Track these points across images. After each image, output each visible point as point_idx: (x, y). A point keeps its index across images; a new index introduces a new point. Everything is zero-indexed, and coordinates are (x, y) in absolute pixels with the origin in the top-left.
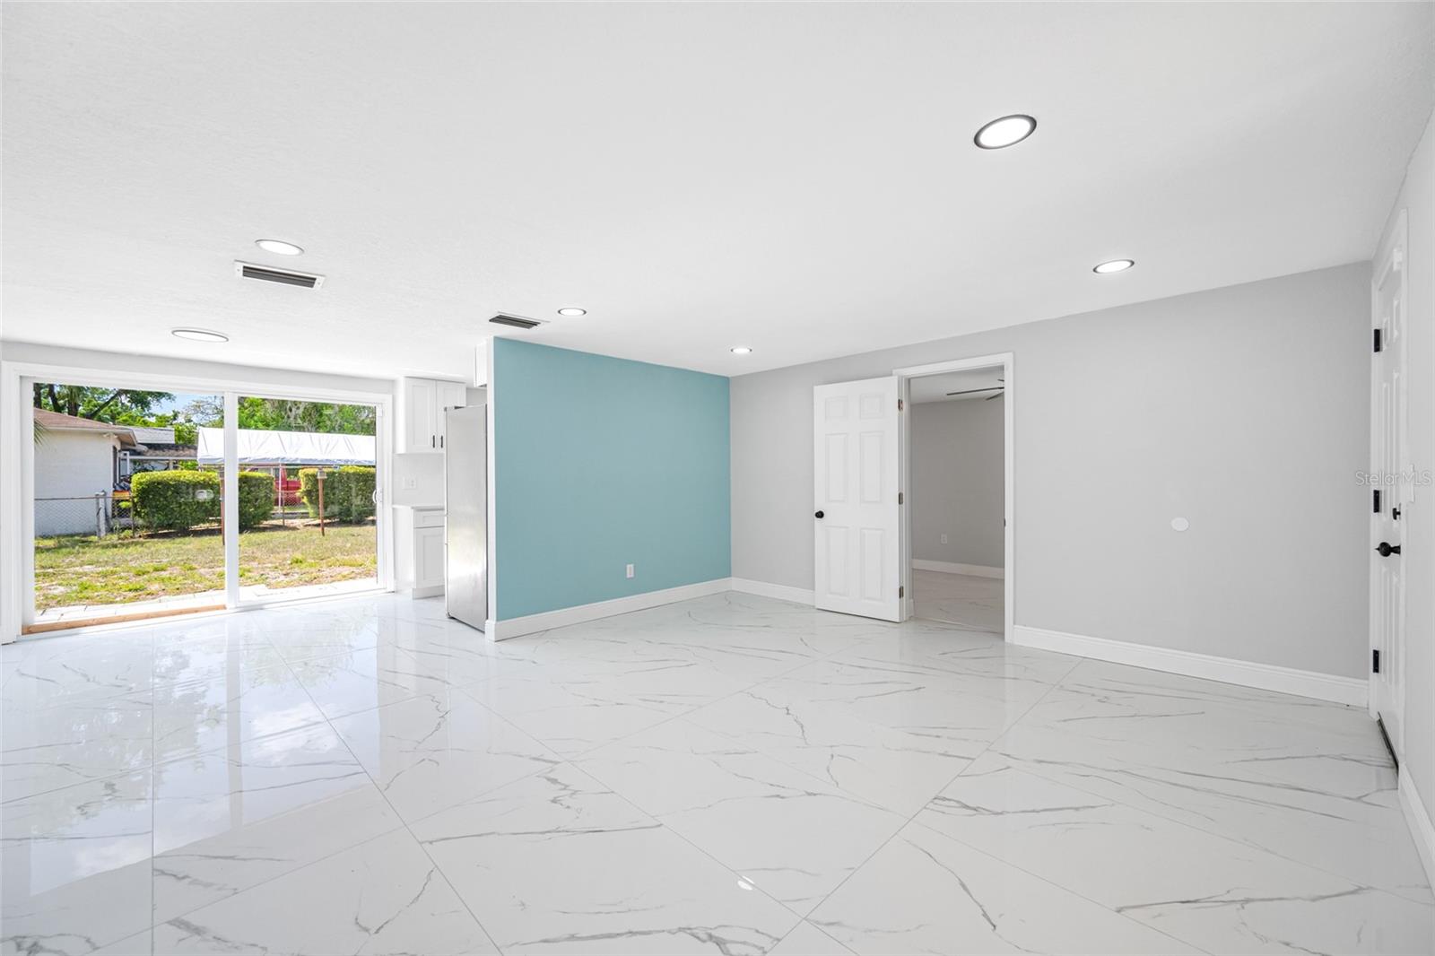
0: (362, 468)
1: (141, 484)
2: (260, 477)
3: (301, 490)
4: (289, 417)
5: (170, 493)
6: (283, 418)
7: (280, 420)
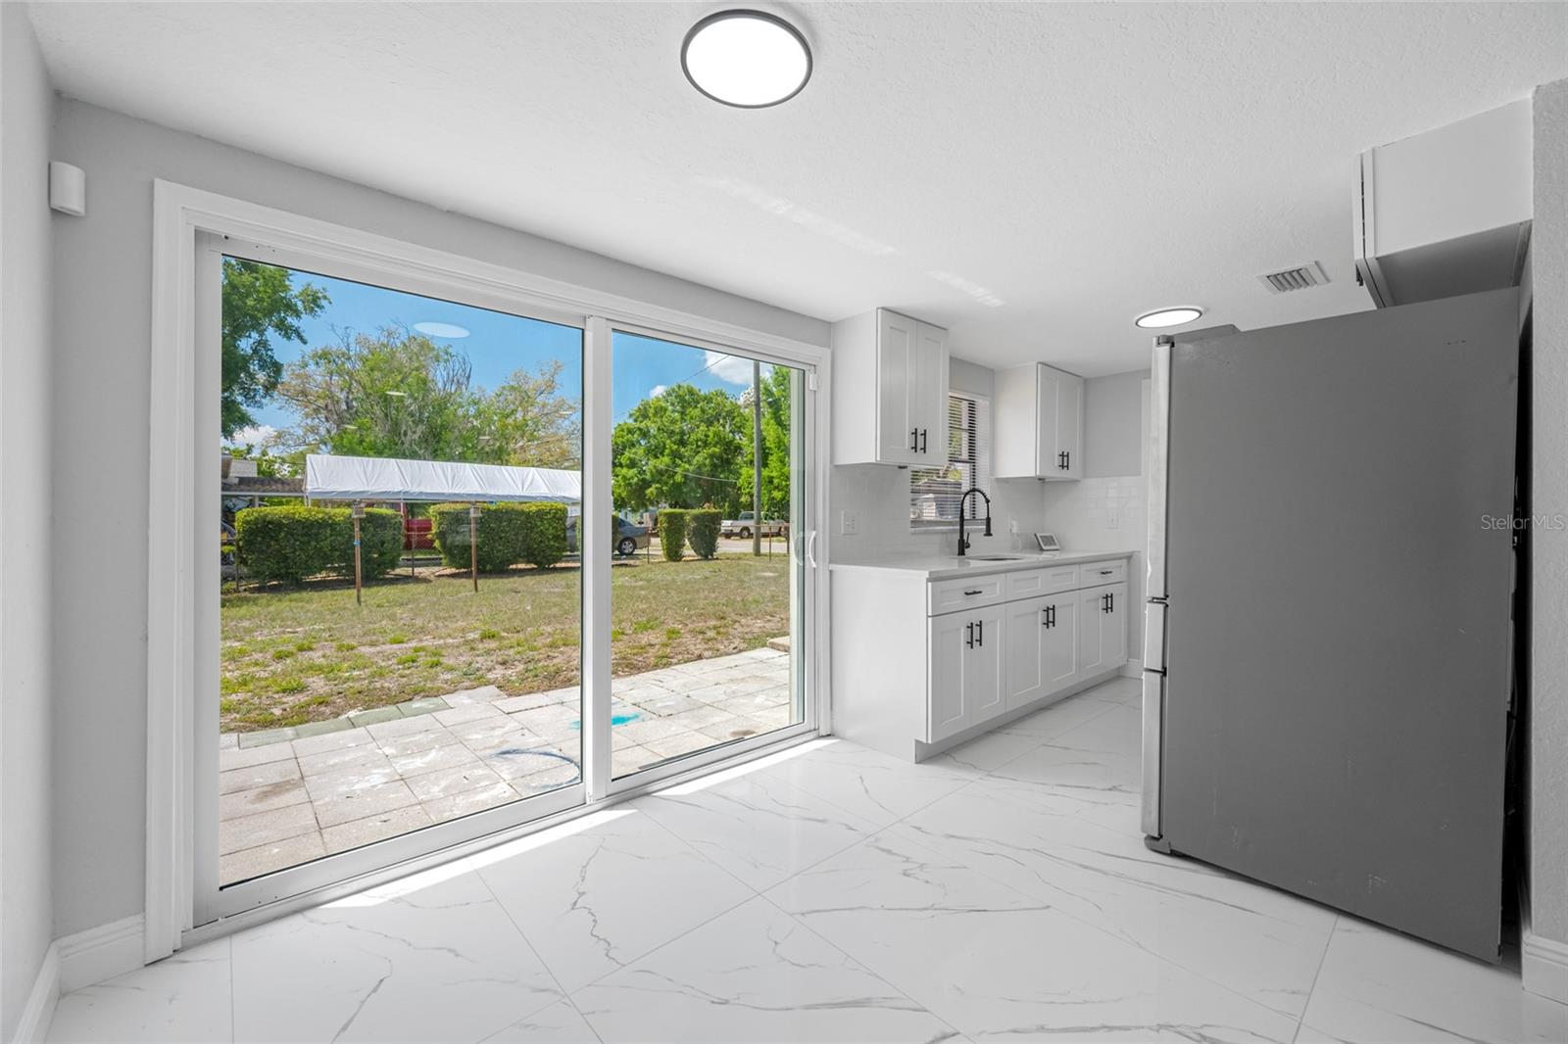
1: (247, 522)
2: (387, 515)
3: (432, 533)
4: (403, 443)
5: (283, 534)
6: (396, 444)
7: (393, 447)
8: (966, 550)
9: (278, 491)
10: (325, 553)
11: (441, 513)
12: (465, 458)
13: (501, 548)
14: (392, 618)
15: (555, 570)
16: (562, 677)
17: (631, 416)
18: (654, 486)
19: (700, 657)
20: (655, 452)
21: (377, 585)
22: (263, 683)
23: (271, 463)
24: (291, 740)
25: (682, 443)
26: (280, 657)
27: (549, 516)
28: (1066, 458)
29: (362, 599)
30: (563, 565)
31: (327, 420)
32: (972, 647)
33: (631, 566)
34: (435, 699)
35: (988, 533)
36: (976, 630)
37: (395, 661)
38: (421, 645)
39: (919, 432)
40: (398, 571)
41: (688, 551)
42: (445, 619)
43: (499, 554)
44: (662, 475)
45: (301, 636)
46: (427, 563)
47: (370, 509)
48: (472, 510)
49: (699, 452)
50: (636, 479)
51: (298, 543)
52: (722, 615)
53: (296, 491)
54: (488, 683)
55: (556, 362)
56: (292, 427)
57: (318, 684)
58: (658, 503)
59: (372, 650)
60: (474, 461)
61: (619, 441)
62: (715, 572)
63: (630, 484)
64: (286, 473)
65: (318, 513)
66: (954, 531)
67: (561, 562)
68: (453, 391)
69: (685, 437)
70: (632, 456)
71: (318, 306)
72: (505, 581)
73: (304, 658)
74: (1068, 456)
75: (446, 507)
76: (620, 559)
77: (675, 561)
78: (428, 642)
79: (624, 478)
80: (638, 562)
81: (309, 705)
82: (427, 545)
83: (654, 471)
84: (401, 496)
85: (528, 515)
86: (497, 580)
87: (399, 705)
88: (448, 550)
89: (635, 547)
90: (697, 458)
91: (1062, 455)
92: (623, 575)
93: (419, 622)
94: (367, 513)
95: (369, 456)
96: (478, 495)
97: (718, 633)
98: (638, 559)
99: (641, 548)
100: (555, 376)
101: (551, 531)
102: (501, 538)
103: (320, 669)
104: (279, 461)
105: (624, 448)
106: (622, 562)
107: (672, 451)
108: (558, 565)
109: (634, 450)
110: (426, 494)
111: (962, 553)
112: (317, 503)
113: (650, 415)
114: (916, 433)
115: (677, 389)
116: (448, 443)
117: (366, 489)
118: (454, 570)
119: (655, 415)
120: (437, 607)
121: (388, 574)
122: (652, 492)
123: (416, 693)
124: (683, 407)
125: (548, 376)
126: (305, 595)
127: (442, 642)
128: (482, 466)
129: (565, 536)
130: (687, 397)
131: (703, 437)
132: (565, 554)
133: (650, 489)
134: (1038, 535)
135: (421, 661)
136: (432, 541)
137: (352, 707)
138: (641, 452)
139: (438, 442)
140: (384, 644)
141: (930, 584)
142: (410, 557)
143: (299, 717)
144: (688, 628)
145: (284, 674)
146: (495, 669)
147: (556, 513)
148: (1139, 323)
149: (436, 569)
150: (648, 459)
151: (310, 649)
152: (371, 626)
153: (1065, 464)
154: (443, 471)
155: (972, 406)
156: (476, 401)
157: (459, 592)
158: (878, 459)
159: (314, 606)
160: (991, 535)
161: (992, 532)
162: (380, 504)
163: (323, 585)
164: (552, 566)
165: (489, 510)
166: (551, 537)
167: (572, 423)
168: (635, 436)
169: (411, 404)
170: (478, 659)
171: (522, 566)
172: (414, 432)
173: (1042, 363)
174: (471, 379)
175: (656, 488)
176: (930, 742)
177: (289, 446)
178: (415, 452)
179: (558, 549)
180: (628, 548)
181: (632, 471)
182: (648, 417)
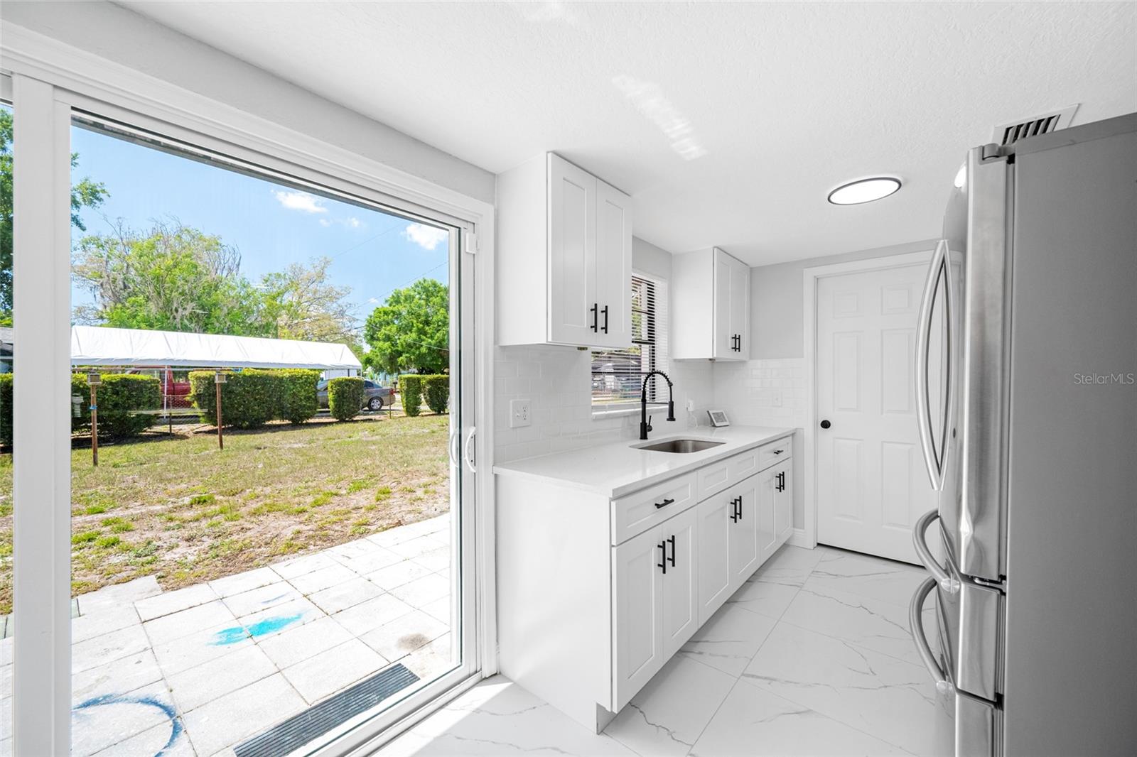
0: (259, 371)
2: (143, 381)
3: (191, 395)
4: (174, 318)
6: (169, 318)
7: (166, 321)
8: (649, 433)
11: (198, 378)
13: (256, 408)
15: (308, 425)
16: (245, 555)
17: (386, 301)
18: (404, 355)
19: (399, 524)
20: (406, 329)
25: (427, 323)
27: (301, 381)
28: (738, 340)
30: (317, 421)
31: (103, 296)
32: (664, 572)
33: (376, 421)
35: (671, 418)
36: (669, 546)
38: (118, 516)
39: (599, 309)
40: (156, 429)
41: (424, 407)
43: (255, 413)
44: (412, 347)
46: (185, 420)
48: (217, 377)
49: (440, 330)
50: (390, 350)
52: (435, 471)
54: (151, 572)
55: (325, 258)
58: (409, 368)
60: (240, 334)
61: (377, 320)
62: (443, 426)
63: (385, 354)
66: (635, 414)
67: (315, 418)
68: (224, 276)
69: (430, 319)
70: (387, 332)
71: (97, 199)
72: (257, 436)
74: (739, 338)
75: (201, 373)
76: (368, 414)
77: (412, 416)
78: (133, 509)
79: (380, 349)
80: (382, 417)
83: (404, 344)
84: (166, 363)
85: (281, 380)
89: (382, 404)
90: (438, 334)
91: (735, 338)
92: (363, 430)
95: (140, 329)
96: (240, 363)
97: (426, 492)
98: (384, 414)
99: (387, 405)
100: (325, 269)
101: (304, 393)
102: (256, 399)
105: (381, 325)
106: (368, 417)
107: (418, 329)
108: (311, 421)
109: (389, 328)
110: (191, 361)
111: (644, 436)
113: (402, 301)
114: (595, 310)
115: (422, 282)
116: (219, 317)
117: (130, 357)
118: (210, 428)
119: (406, 300)
121: (145, 431)
122: (403, 360)
124: (427, 296)
125: (318, 269)
127: (145, 510)
128: (247, 338)
129: (316, 397)
130: (430, 289)
131: (442, 318)
132: (317, 411)
133: (401, 358)
134: (711, 412)
136: (191, 402)
138: (394, 329)
139: (208, 318)
140: (80, 514)
141: (613, 504)
144: (401, 486)
146: (178, 546)
147: (308, 378)
148: (832, 199)
149: (197, 425)
150: (400, 335)
153: (737, 347)
155: (651, 287)
156: (246, 285)
157: (206, 450)
158: (550, 340)
160: (674, 420)
161: (675, 417)
162: (140, 370)
164: (304, 422)
165: (244, 375)
166: (302, 398)
167: (339, 306)
168: (390, 317)
169: (182, 284)
171: (278, 422)
172: (185, 309)
173: (718, 248)
174: (240, 267)
175: (406, 357)
176: (614, 708)
178: (186, 326)
179: (310, 408)
180: (376, 405)
181: (387, 343)
182: (400, 302)
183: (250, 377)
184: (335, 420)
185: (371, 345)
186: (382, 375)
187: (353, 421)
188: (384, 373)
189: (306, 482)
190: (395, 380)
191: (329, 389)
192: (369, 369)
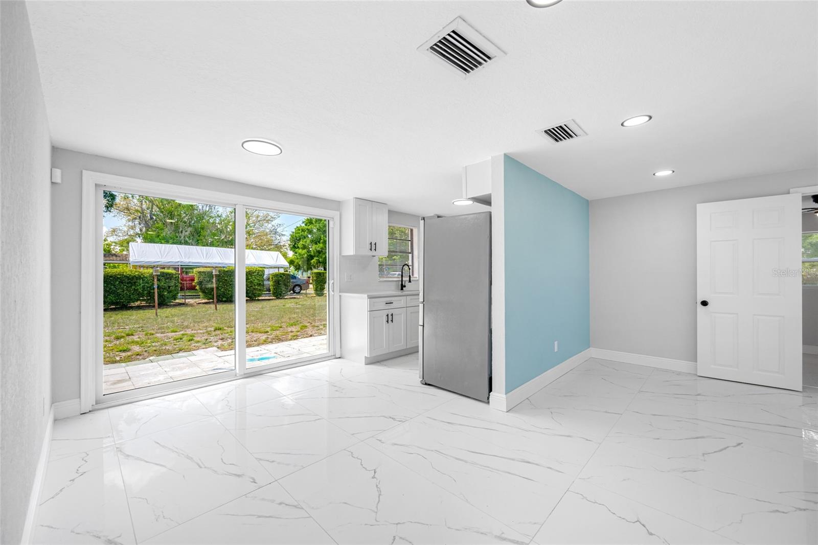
7: (175, 239)
8: (404, 288)
9: (113, 260)
10: (139, 292)
11: (200, 272)
12: (213, 245)
13: (230, 289)
14: (173, 322)
15: (258, 300)
17: (303, 222)
18: (315, 258)
19: (311, 336)
20: (316, 241)
21: (167, 308)
22: (111, 348)
23: (109, 245)
24: (124, 367)
26: (118, 338)
27: (255, 274)
29: (158, 314)
30: (263, 298)
31: (140, 224)
32: (389, 323)
33: (298, 298)
34: (189, 353)
35: (410, 281)
36: (390, 317)
37: (172, 339)
38: (185, 333)
39: (373, 244)
40: (177, 301)
42: (199, 322)
44: (319, 253)
45: (128, 330)
46: (192, 297)
47: (162, 270)
48: (214, 271)
50: (306, 255)
51: (125, 287)
53: (123, 260)
54: (214, 346)
56: (121, 226)
57: (136, 349)
58: (318, 267)
59: (162, 335)
60: (218, 246)
61: (297, 235)
63: (303, 258)
64: (118, 250)
65: (136, 272)
66: (399, 281)
67: (262, 297)
68: (207, 210)
70: (304, 243)
72: (232, 305)
73: (130, 339)
75: (202, 270)
76: (293, 295)
77: (319, 296)
78: (189, 332)
79: (300, 254)
80: (301, 297)
81: (132, 355)
82: (193, 288)
83: (315, 251)
84: (179, 264)
86: (227, 305)
87: (173, 355)
88: (203, 291)
89: (301, 289)
92: (291, 303)
93: (186, 324)
94: (161, 272)
95: (161, 243)
96: (219, 263)
98: (302, 295)
99: (304, 290)
101: (256, 281)
102: (230, 284)
103: (137, 343)
104: (113, 244)
105: (300, 238)
106: (293, 297)
108: (260, 298)
109: (305, 240)
110: (193, 263)
111: (402, 289)
112: (135, 267)
113: (314, 222)
114: (371, 244)
116: (205, 236)
117: (161, 260)
118: (206, 301)
120: (195, 317)
121: (172, 302)
122: (314, 262)
123: (180, 350)
126: (129, 312)
127: (195, 332)
128: (222, 248)
129: (263, 284)
132: (264, 293)
133: (313, 260)
135: (184, 339)
136: (195, 286)
137: (151, 356)
138: (308, 241)
139: (199, 236)
140: (167, 332)
141: (368, 299)
142: (184, 294)
143: (129, 359)
144: (311, 325)
145: (120, 344)
146: (218, 341)
147: (258, 273)
148: (454, 203)
149: (198, 300)
150: (312, 245)
151: (132, 335)
152: (163, 326)
154: (202, 251)
155: (412, 230)
156: (220, 215)
157: (208, 310)
158: (354, 253)
159: (134, 317)
162: (169, 268)
163: (139, 308)
164: (257, 298)
165: (224, 271)
167: (273, 226)
168: (306, 233)
169: (184, 217)
170: (211, 338)
172: (186, 231)
175: (317, 260)
176: (369, 356)
177: (120, 236)
178: (187, 241)
179: (260, 290)
180: (297, 289)
181: (304, 251)
182: (312, 223)
183: (227, 271)
184: (274, 298)
185: (293, 251)
186: (300, 272)
187: (284, 298)
188: (302, 271)
189: (265, 323)
190: (309, 275)
191: (271, 279)
192: (292, 268)
